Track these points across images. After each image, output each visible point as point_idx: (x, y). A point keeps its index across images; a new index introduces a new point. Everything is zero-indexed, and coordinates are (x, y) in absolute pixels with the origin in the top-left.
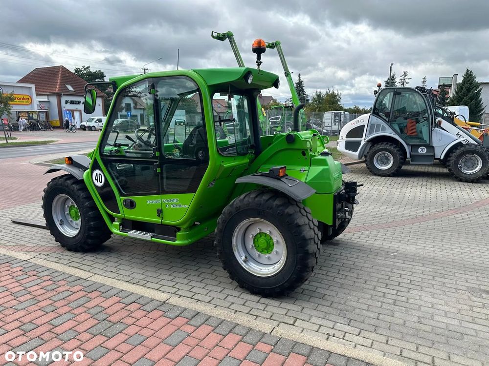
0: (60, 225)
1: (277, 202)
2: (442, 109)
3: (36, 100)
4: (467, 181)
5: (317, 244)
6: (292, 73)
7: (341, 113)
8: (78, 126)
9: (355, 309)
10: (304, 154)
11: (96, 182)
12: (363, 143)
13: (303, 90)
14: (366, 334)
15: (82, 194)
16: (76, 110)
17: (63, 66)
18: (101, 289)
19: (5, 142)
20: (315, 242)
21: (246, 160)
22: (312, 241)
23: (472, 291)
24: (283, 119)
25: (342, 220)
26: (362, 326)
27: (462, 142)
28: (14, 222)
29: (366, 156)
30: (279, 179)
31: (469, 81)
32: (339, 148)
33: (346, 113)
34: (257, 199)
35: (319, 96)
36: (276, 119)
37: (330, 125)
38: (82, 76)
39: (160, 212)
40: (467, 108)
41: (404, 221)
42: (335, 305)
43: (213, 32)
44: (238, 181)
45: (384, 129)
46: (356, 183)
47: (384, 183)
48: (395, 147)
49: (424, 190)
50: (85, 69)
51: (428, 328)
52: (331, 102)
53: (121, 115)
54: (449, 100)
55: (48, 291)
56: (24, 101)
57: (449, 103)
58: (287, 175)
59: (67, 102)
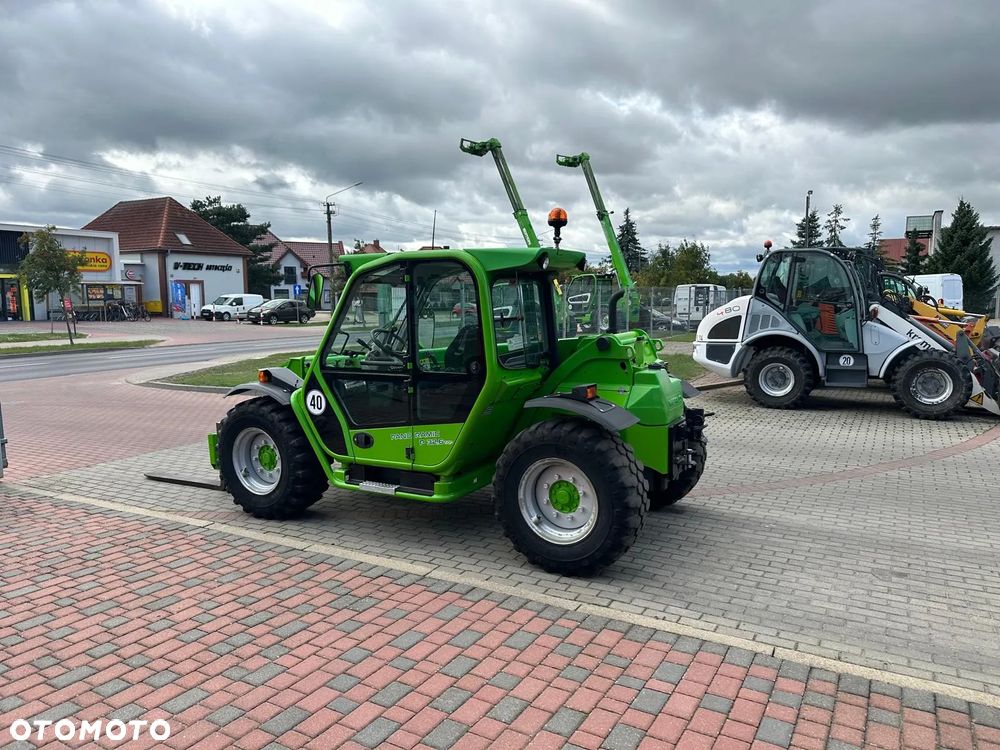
0: (245, 476)
1: (583, 435)
2: (904, 282)
3: (121, 261)
4: (927, 418)
5: (642, 496)
6: (612, 212)
7: (709, 288)
8: (196, 311)
9: (697, 591)
10: (623, 366)
11: (311, 408)
12: (738, 347)
13: (635, 241)
14: (710, 619)
15: (286, 428)
16: (194, 282)
17: (171, 199)
18: (329, 561)
19: (68, 342)
20: (639, 493)
21: (537, 376)
22: (635, 491)
23: (878, 573)
24: (594, 299)
25: (683, 468)
26: (706, 610)
27: (918, 346)
28: (151, 478)
29: (745, 371)
30: (586, 401)
31: (965, 224)
32: (696, 356)
33: (721, 288)
34: (555, 430)
35: (665, 253)
36: (580, 299)
37: (687, 311)
38: (205, 215)
39: (410, 452)
40: (958, 277)
41: (798, 481)
42: (669, 587)
43: (463, 140)
44: (528, 405)
45: (776, 323)
46: (702, 411)
47: (776, 419)
48: (797, 356)
49: (845, 432)
50: (210, 203)
51: (798, 613)
52: (690, 265)
53: (276, 291)
54: (927, 261)
55: (254, 563)
56: (98, 264)
57: (926, 266)
58: (598, 397)
59: (177, 266)
